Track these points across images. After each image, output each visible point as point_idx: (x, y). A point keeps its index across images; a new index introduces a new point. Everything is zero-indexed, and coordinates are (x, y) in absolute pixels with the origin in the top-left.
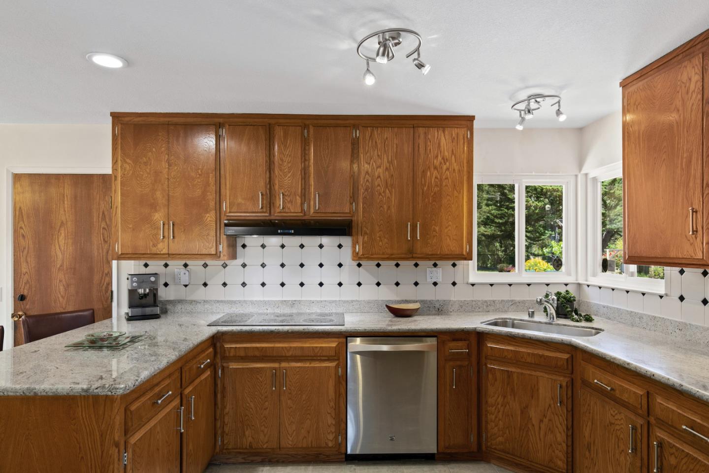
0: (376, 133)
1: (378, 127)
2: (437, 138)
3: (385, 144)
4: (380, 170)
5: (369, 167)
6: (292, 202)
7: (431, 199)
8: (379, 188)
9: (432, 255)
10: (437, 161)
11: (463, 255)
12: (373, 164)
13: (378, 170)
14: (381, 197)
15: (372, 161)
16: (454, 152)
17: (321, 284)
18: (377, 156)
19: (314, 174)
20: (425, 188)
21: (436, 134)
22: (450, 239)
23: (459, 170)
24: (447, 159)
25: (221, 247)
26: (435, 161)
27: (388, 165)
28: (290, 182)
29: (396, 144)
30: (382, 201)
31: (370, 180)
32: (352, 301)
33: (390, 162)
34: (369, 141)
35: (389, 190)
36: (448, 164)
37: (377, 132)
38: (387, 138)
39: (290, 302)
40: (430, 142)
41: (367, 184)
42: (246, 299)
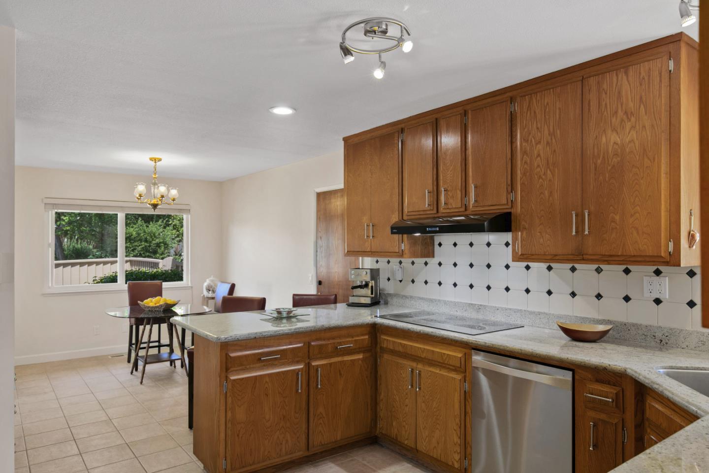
0: (535, 101)
1: (537, 93)
2: (616, 85)
3: (545, 111)
4: (540, 147)
5: (527, 145)
6: (453, 197)
7: (607, 175)
8: (539, 169)
9: (611, 256)
10: (616, 119)
11: (661, 257)
12: (531, 141)
13: (538, 146)
14: (541, 180)
15: (530, 137)
16: (644, 99)
17: (507, 289)
18: (536, 130)
19: (472, 164)
20: (599, 161)
21: (615, 79)
22: (638, 233)
23: (653, 126)
24: (632, 113)
25: (403, 245)
26: (614, 120)
27: (550, 138)
28: (452, 175)
29: (559, 109)
30: (542, 185)
31: (528, 162)
32: (540, 313)
33: (552, 134)
34: (527, 114)
35: (550, 170)
36: (633, 119)
37: (536, 99)
38: (548, 104)
39: (477, 306)
40: (606, 94)
41: (525, 166)
42: (441, 299)
